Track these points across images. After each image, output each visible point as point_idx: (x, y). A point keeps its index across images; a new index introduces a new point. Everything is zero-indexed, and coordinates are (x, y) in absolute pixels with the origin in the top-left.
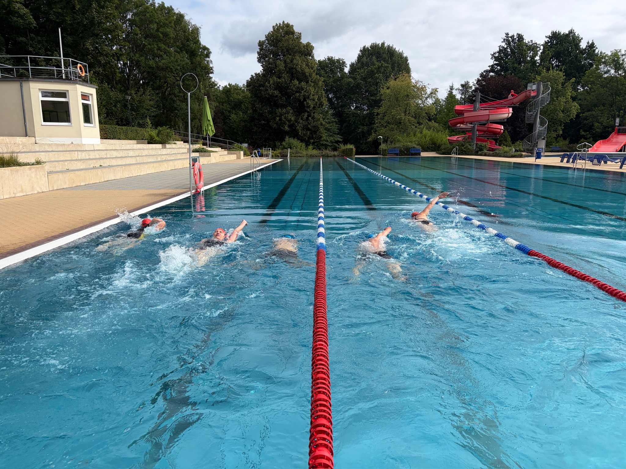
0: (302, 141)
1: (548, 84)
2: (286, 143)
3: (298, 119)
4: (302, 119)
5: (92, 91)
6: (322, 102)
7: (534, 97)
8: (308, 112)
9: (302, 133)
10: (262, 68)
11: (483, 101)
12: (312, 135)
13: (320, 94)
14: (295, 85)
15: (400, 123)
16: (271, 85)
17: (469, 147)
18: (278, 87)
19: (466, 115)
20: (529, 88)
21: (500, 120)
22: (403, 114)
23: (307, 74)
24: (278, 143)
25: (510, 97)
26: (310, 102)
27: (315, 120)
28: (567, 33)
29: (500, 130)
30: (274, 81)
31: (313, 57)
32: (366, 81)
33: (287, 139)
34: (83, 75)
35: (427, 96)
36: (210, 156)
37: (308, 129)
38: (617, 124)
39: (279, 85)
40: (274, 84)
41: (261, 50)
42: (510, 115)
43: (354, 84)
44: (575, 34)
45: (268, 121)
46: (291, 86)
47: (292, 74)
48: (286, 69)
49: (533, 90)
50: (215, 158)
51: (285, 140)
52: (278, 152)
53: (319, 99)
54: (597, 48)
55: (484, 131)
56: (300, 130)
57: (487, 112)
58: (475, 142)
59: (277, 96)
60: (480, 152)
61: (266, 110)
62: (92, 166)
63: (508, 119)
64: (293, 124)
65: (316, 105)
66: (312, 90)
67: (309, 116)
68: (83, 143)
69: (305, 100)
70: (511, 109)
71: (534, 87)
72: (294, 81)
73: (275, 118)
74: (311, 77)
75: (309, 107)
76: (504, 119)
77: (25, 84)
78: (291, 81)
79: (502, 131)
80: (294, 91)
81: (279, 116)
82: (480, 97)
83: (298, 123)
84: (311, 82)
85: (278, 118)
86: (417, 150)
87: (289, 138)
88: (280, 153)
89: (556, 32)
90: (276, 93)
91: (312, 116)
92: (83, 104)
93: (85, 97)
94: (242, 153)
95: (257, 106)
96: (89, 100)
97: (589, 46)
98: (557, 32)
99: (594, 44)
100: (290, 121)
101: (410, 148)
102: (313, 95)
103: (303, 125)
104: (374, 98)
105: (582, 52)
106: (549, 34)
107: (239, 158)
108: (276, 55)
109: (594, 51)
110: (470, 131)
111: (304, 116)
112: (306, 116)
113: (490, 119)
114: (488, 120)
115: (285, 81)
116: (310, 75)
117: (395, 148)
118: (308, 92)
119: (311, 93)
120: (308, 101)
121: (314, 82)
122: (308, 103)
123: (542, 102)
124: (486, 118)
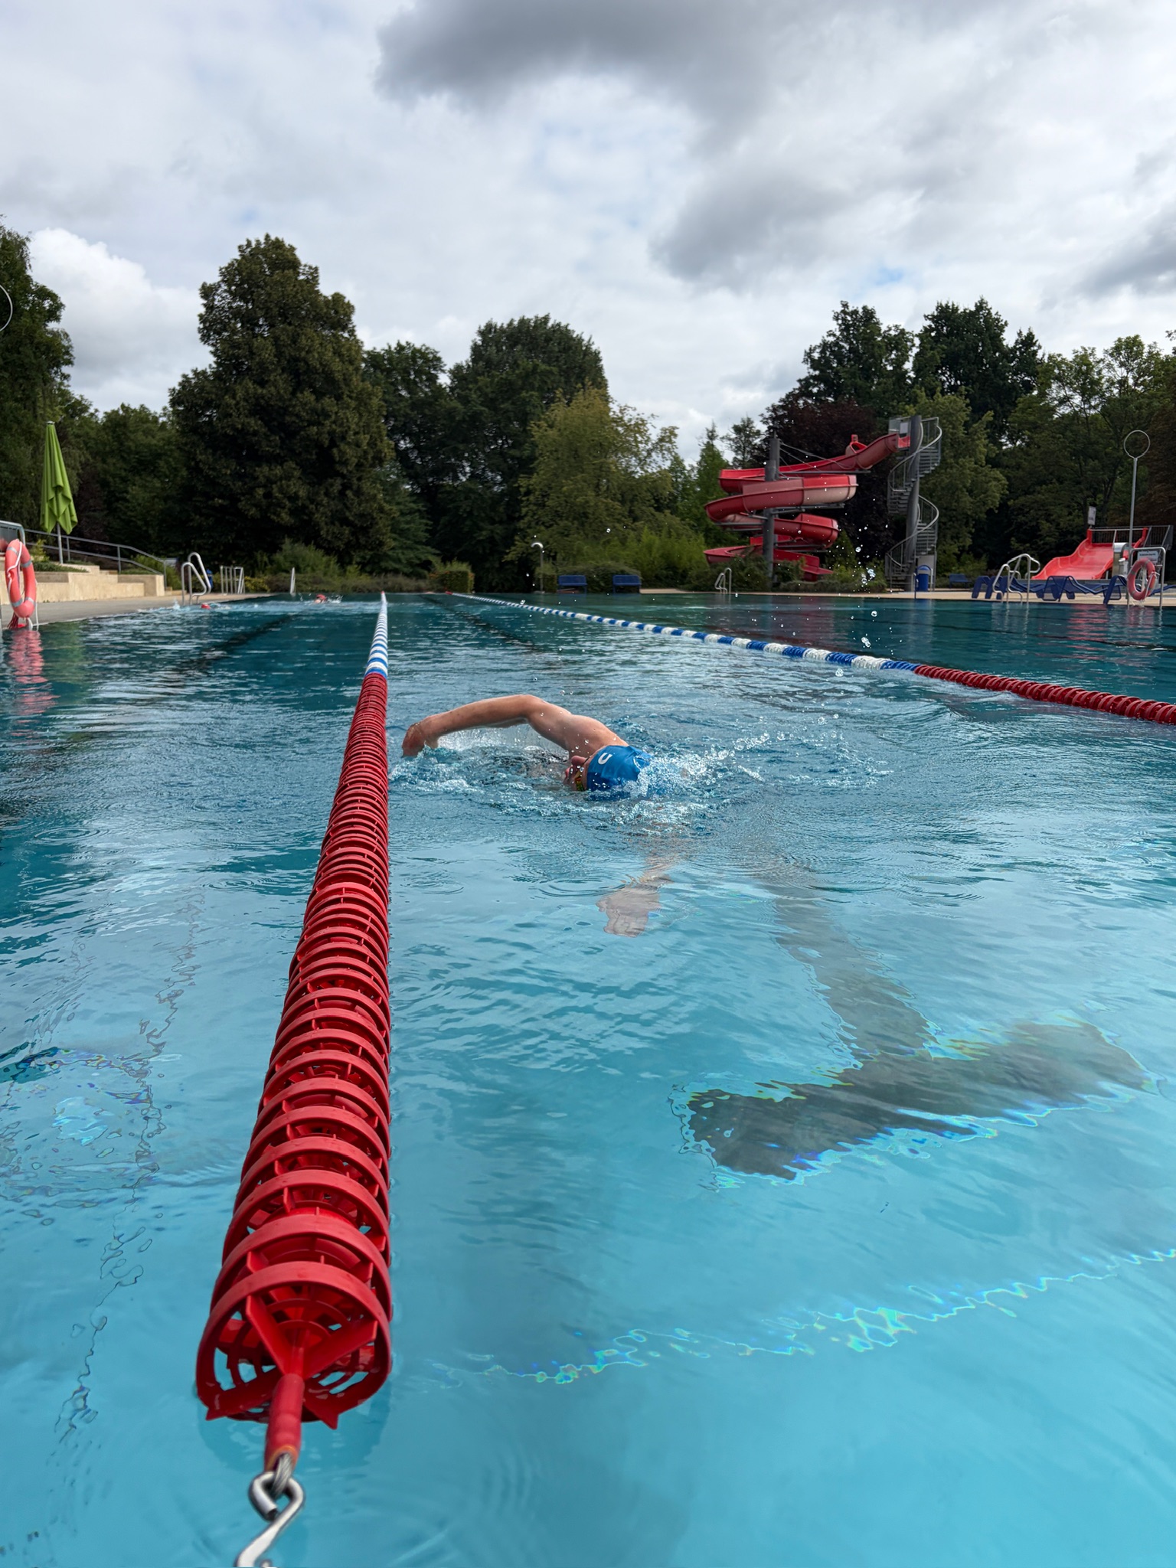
0: (328, 552)
1: (935, 420)
2: (285, 557)
3: (317, 493)
4: (327, 494)
6: (380, 452)
7: (905, 452)
8: (343, 476)
9: (328, 531)
10: (215, 359)
11: (787, 461)
12: (357, 539)
13: (375, 430)
14: (306, 404)
15: (585, 515)
16: (238, 403)
17: (758, 572)
18: (260, 409)
19: (747, 490)
20: (892, 430)
21: (828, 504)
22: (591, 493)
23: (338, 376)
24: (262, 557)
25: (850, 450)
26: (350, 452)
27: (363, 498)
28: (973, 309)
29: (829, 532)
30: (247, 392)
31: (352, 332)
32: (495, 409)
33: (287, 544)
35: (650, 446)
36: (66, 580)
37: (345, 522)
38: (1091, 522)
39: (262, 402)
40: (246, 400)
41: (210, 308)
42: (853, 492)
43: (465, 413)
44: (989, 313)
45: (234, 499)
46: (294, 406)
47: (296, 374)
48: (279, 362)
49: (900, 436)
50: (81, 587)
51: (281, 549)
52: (261, 580)
53: (372, 444)
54: (1040, 347)
55: (793, 535)
56: (323, 524)
57: (796, 483)
58: (772, 559)
59: (255, 433)
60: (783, 585)
61: (227, 468)
63: (848, 502)
64: (304, 507)
65: (366, 459)
66: (353, 419)
67: (346, 486)
69: (333, 444)
70: (853, 479)
71: (904, 428)
72: (302, 393)
73: (251, 492)
74: (347, 385)
75: (345, 463)
76: (838, 503)
78: (293, 393)
79: (835, 534)
80: (302, 421)
81: (265, 486)
82: (779, 449)
83: (318, 504)
84: (351, 397)
85: (260, 491)
86: (631, 579)
87: (294, 542)
88: (269, 583)
89: (947, 306)
90: (254, 424)
91: (355, 487)
94: (160, 579)
95: (202, 457)
97: (1023, 342)
98: (950, 304)
99: (1033, 337)
100: (293, 498)
101: (612, 574)
102: (356, 433)
103: (331, 511)
104: (518, 452)
105: (1008, 354)
107: (150, 591)
108: (249, 321)
109: (1035, 353)
110: (760, 532)
111: (332, 485)
112: (337, 486)
113: (805, 501)
114: (801, 504)
115: (279, 393)
116: (345, 379)
117: (575, 573)
118: (341, 425)
119: (349, 428)
120: (343, 446)
121: (357, 399)
122: (342, 453)
123: (924, 463)
124: (796, 499)
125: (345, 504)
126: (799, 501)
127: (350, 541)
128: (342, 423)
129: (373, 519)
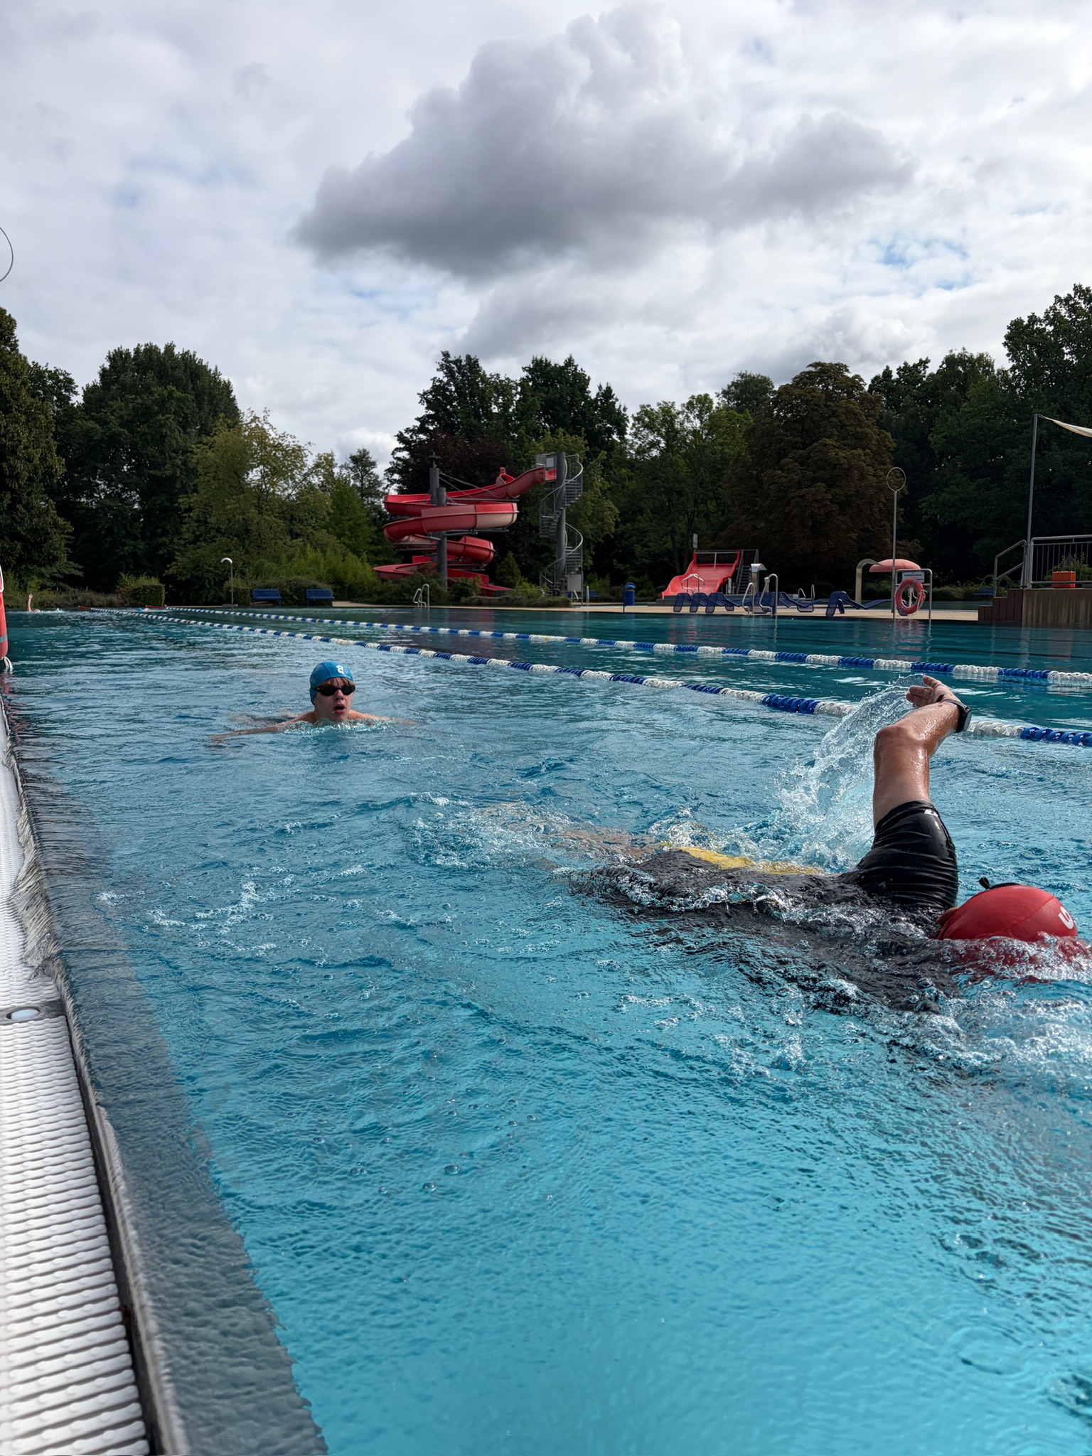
1: (575, 457)
6: (50, 467)
7: (552, 484)
13: (44, 445)
15: (247, 531)
19: (425, 513)
20: (539, 464)
21: (491, 528)
22: (254, 511)
23: (6, 390)
25: (501, 480)
26: (20, 465)
28: (562, 364)
29: (487, 553)
31: (14, 347)
32: (134, 431)
35: (306, 470)
38: (695, 546)
42: (515, 517)
43: (104, 434)
44: (576, 369)
49: (547, 469)
53: (43, 459)
54: (617, 400)
55: (457, 554)
57: (470, 509)
58: (446, 578)
60: (463, 599)
63: (511, 527)
65: (36, 473)
70: (515, 505)
71: (550, 462)
74: (15, 399)
75: (16, 477)
76: (503, 527)
79: (492, 555)
82: (438, 478)
84: (20, 412)
86: (323, 593)
89: (541, 361)
91: (25, 502)
98: (544, 359)
99: (611, 391)
101: (305, 589)
102: (26, 448)
104: (158, 473)
105: (592, 404)
106: (529, 364)
110: (434, 551)
112: (7, 500)
113: (478, 525)
114: (474, 528)
116: (12, 394)
117: (266, 587)
118: (11, 439)
119: (20, 441)
120: (12, 460)
121: (25, 413)
122: (12, 468)
123: (570, 495)
124: (470, 523)
125: (13, 518)
126: (471, 524)
127: (21, 556)
128: (13, 436)
129: (48, 533)
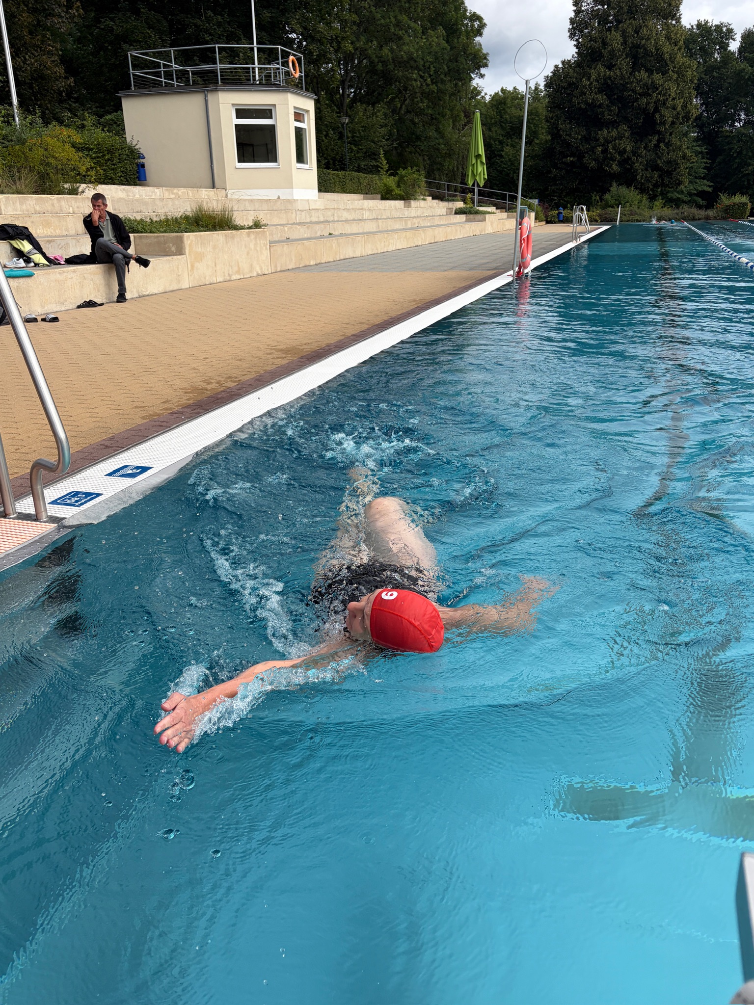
0: (642, 190)
2: (612, 196)
3: (639, 148)
4: (645, 148)
5: (308, 105)
8: (659, 133)
9: (643, 175)
10: (577, 50)
12: (663, 180)
13: (687, 95)
14: (641, 80)
16: (591, 83)
18: (607, 87)
24: (595, 197)
26: (667, 113)
27: (671, 148)
30: (599, 74)
33: (614, 188)
34: (297, 75)
37: (656, 168)
39: (609, 81)
40: (598, 81)
41: (578, 12)
45: (581, 156)
46: (632, 83)
47: (635, 57)
48: (624, 49)
50: (491, 224)
51: (609, 191)
52: (596, 212)
53: (684, 106)
56: (640, 171)
59: (600, 106)
61: (578, 134)
62: (318, 234)
64: (629, 158)
66: (673, 89)
67: (659, 141)
68: (295, 198)
69: (656, 110)
72: (639, 72)
73: (593, 149)
75: (663, 123)
77: (211, 97)
78: (633, 73)
80: (636, 94)
81: (603, 145)
83: (638, 155)
85: (600, 149)
87: (618, 186)
88: (600, 215)
90: (601, 98)
91: (666, 141)
92: (296, 128)
93: (299, 116)
94: (533, 215)
95: (562, 126)
96: (304, 122)
100: (622, 152)
102: (674, 99)
103: (647, 161)
111: (650, 141)
112: (654, 142)
115: (622, 74)
116: (670, 58)
118: (664, 95)
119: (670, 95)
120: (663, 111)
121: (677, 72)
122: (661, 116)
128: (666, 93)
129: (677, 164)
